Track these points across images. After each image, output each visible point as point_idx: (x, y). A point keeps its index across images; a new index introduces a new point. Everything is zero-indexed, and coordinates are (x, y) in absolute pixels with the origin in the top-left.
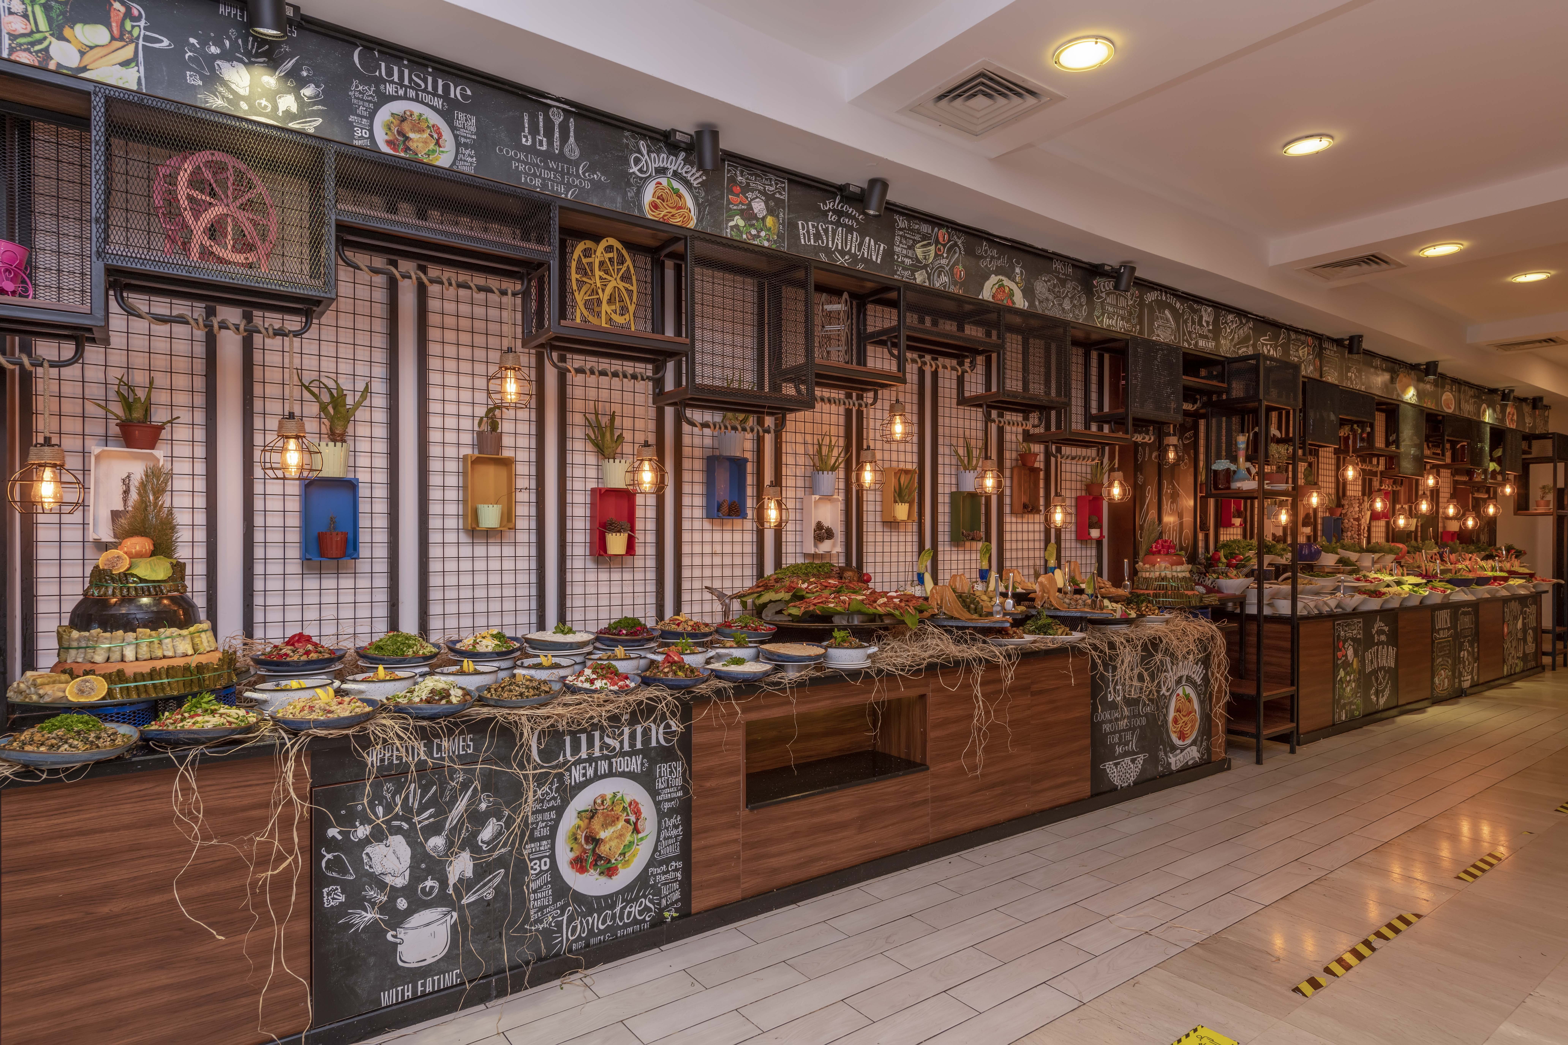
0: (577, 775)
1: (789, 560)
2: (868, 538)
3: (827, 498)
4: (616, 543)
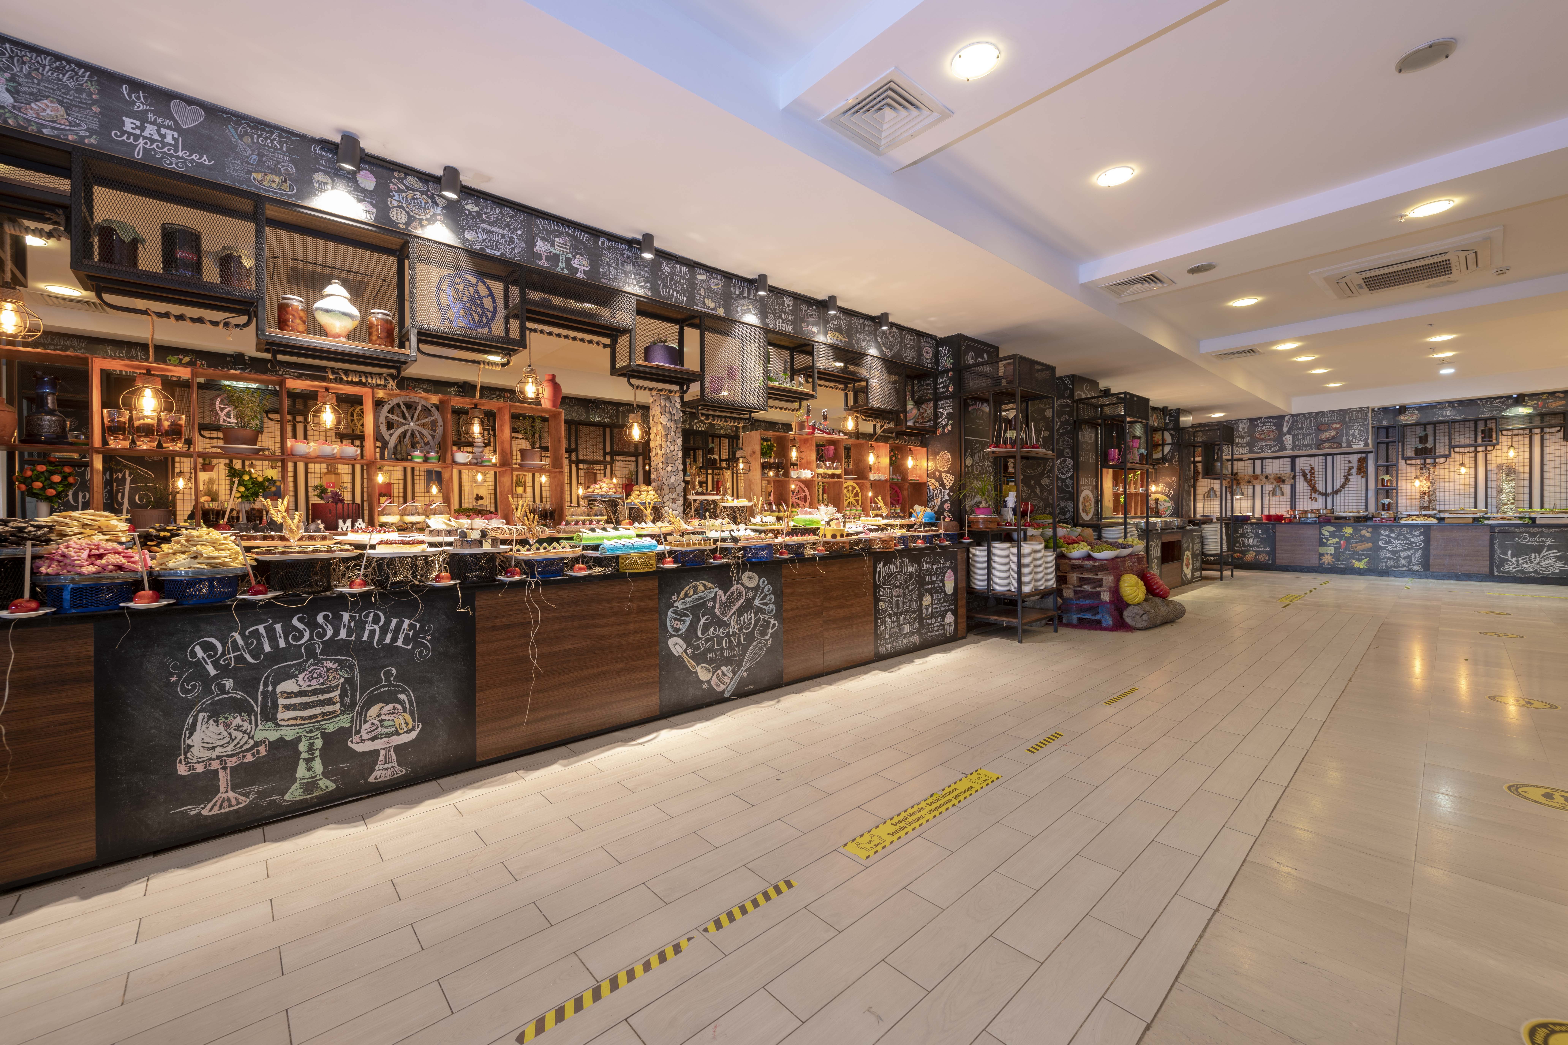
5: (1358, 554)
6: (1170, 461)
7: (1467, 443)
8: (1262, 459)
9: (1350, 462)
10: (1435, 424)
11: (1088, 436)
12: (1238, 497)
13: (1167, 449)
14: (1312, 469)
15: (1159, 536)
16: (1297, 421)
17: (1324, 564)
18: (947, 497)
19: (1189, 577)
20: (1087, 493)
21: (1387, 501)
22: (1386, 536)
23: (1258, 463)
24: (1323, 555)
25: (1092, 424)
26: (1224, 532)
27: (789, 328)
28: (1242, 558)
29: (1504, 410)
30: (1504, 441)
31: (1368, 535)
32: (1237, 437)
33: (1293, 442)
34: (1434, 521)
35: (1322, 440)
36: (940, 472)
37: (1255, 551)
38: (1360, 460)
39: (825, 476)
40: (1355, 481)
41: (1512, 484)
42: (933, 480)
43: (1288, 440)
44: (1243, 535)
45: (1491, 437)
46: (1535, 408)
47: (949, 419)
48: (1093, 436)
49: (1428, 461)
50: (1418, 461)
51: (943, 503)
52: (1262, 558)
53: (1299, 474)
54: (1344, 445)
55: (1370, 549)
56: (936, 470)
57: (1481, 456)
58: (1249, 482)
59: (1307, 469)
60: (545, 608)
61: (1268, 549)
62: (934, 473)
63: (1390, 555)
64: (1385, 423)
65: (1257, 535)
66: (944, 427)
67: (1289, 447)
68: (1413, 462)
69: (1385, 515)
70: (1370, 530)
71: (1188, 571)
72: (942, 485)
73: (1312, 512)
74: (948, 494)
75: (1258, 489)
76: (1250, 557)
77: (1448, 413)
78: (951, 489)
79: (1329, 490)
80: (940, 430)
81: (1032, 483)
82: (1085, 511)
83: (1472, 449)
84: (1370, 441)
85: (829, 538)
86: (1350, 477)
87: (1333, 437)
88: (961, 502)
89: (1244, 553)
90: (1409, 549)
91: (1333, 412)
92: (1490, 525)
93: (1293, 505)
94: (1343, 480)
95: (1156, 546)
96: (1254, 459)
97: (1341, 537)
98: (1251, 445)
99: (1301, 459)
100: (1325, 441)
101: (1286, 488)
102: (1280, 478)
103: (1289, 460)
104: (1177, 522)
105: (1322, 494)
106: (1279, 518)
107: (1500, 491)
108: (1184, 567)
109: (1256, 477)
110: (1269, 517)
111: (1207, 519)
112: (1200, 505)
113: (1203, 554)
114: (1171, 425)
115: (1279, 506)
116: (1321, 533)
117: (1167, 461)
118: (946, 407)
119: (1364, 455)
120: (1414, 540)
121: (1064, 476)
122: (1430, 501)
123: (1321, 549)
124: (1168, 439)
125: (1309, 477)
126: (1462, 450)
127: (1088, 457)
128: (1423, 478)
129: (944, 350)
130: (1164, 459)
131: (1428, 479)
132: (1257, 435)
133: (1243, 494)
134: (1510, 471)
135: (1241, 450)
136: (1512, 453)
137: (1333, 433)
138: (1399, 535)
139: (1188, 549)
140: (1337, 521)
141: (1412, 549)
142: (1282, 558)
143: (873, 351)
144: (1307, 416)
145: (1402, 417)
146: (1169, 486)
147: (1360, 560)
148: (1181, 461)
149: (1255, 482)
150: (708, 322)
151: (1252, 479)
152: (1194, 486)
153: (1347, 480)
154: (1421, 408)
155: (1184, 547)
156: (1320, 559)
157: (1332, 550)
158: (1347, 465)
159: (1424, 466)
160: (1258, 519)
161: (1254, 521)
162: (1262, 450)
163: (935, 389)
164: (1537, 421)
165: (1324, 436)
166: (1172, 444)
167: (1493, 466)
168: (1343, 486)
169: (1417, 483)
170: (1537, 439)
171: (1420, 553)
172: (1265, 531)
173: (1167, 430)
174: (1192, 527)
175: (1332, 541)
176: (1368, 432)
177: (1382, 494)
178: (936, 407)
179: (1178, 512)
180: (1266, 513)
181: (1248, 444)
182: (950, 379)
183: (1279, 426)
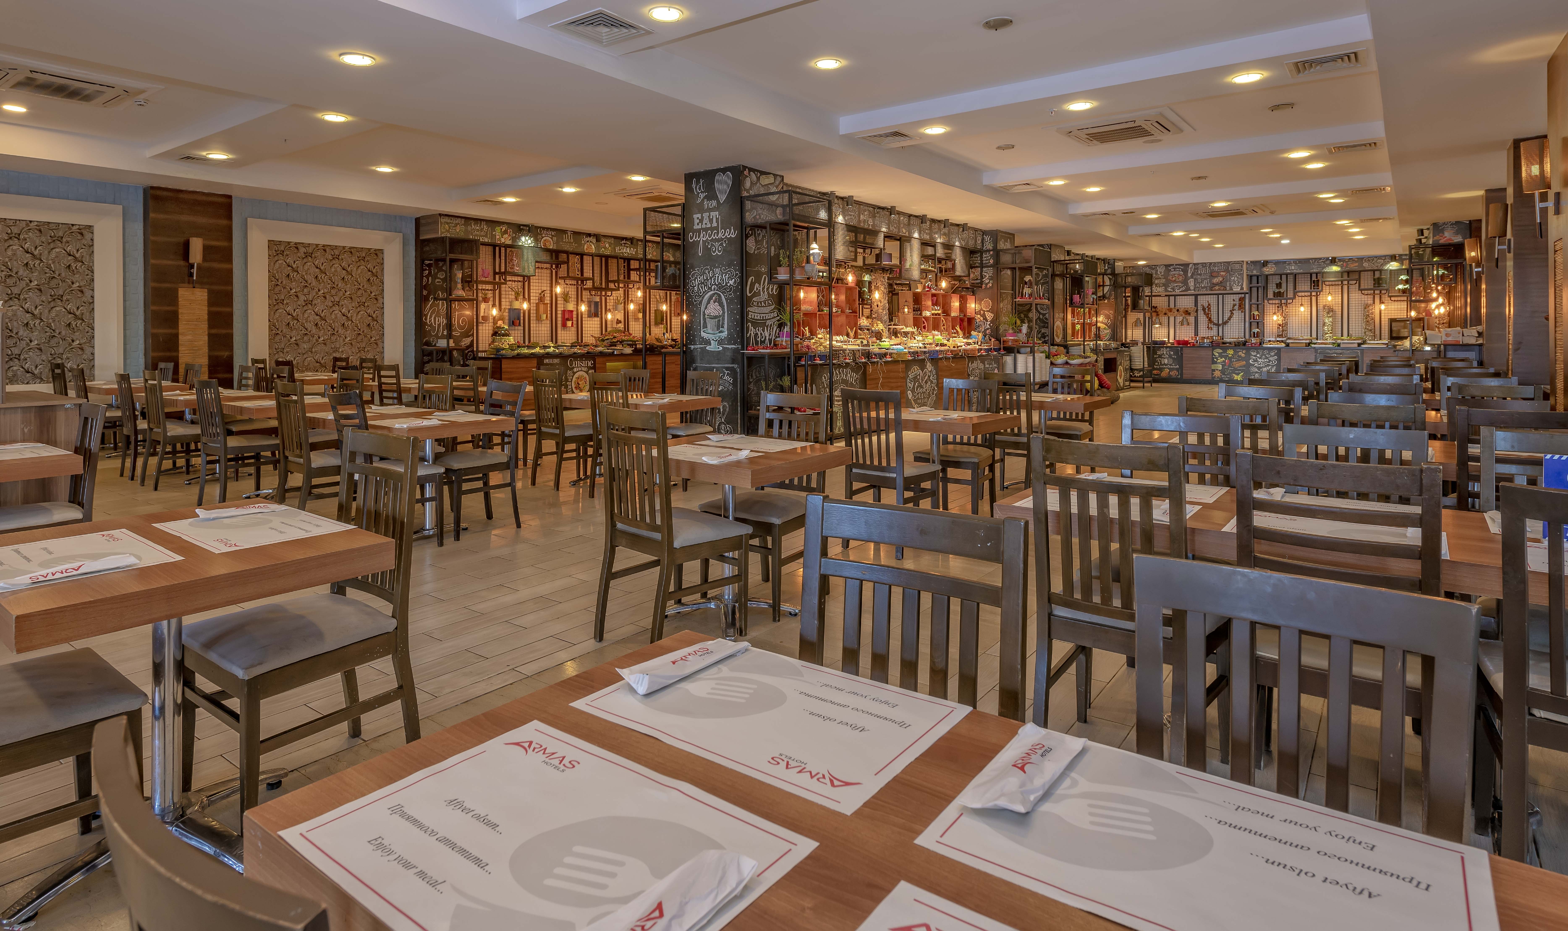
0: (575, 370)
1: (609, 329)
2: (631, 323)
3: (619, 312)
4: (569, 323)
5: (1236, 369)
6: (1109, 299)
7: (1306, 290)
8: (1175, 296)
9: (1234, 300)
10: (1287, 275)
11: (1059, 284)
12: (1157, 326)
13: (1106, 289)
14: (1209, 305)
15: (1103, 354)
16: (1197, 269)
17: (1215, 377)
18: (988, 327)
19: (1122, 385)
20: (1058, 324)
21: (1256, 330)
22: (1255, 356)
23: (1172, 298)
24: (1214, 370)
25: (1062, 276)
26: (1145, 353)
27: (928, 237)
28: (1160, 374)
29: (1325, 267)
30: (1326, 289)
31: (1243, 355)
32: (1156, 279)
33: (1195, 285)
34: (1283, 345)
35: (1213, 284)
36: (984, 311)
37: (1169, 368)
38: (1240, 299)
39: (933, 314)
40: (1237, 315)
41: (1331, 319)
42: (979, 316)
43: (1191, 283)
44: (1160, 356)
45: (1318, 286)
46: (1341, 268)
47: (990, 280)
48: (1062, 284)
49: (1283, 301)
50: (1277, 302)
51: (985, 330)
52: (1174, 374)
53: (1200, 308)
54: (1228, 288)
55: (1244, 366)
56: (981, 309)
57: (1314, 299)
58: (1165, 314)
59: (1206, 305)
60: (883, 372)
61: (1178, 367)
62: (980, 311)
63: (1256, 370)
64: (1255, 272)
65: (1170, 356)
66: (987, 284)
67: (1192, 288)
68: (1274, 302)
69: (1254, 340)
70: (1244, 352)
71: (1121, 381)
72: (985, 319)
73: (1208, 338)
74: (989, 325)
75: (1172, 319)
76: (1164, 374)
77: (1293, 268)
78: (992, 322)
79: (1220, 322)
80: (984, 285)
81: (1022, 316)
82: (1057, 336)
83: (1309, 294)
84: (1245, 286)
85: (952, 348)
86: (1234, 312)
87: (1221, 282)
88: (997, 329)
89: (1161, 370)
90: (1268, 365)
91: (1221, 263)
92: (1315, 348)
93: (1196, 334)
94: (1229, 314)
95: (1101, 359)
96: (1169, 296)
97: (1226, 357)
98: (1166, 285)
99: (1202, 297)
100: (1217, 284)
101: (1191, 319)
102: (1187, 311)
103: (1194, 297)
104: (1113, 345)
105: (1214, 324)
106: (1186, 343)
107: (1324, 324)
108: (1118, 377)
109: (1170, 310)
110: (1179, 342)
111: (1135, 343)
112: (1129, 332)
113: (1132, 370)
114: (1109, 271)
115: (1186, 334)
116: (1213, 354)
117: (1106, 298)
118: (988, 273)
119: (1243, 295)
120: (1270, 359)
121: (1045, 312)
122: (1283, 331)
123: (1213, 367)
124: (1107, 282)
125: (1207, 311)
126: (1303, 294)
127: (1059, 299)
128: (1279, 314)
129: (987, 238)
130: (1104, 297)
131: (1282, 315)
132: (1170, 277)
133: (1160, 324)
134: (1330, 310)
135: (1159, 289)
136: (1330, 298)
137: (1221, 279)
138: (1263, 354)
139: (1121, 364)
140: (1222, 345)
141: (1269, 365)
142: (1187, 374)
143: (957, 244)
144: (1204, 265)
145: (1265, 269)
146: (1107, 317)
147: (1238, 374)
148: (1116, 298)
149: (1169, 314)
150: (903, 238)
151: (1167, 312)
152: (1125, 317)
153: (1232, 313)
154: (1277, 263)
155: (1118, 363)
156: (1213, 374)
157: (1220, 367)
158: (1232, 302)
159: (1280, 306)
160: (1172, 344)
161: (1169, 345)
162: (1173, 289)
163: (982, 260)
164: (1345, 277)
165: (1215, 280)
166: (1110, 286)
167: (1321, 307)
168: (1229, 319)
169: (1275, 318)
170: (1345, 287)
171: (1275, 368)
172: (1176, 353)
173: (1107, 275)
174: (1123, 349)
175: (1220, 360)
176: (1243, 279)
177: (1254, 325)
178: (982, 271)
179: (1114, 337)
180: (1177, 339)
181: (1164, 285)
182: (991, 256)
183: (1185, 272)
